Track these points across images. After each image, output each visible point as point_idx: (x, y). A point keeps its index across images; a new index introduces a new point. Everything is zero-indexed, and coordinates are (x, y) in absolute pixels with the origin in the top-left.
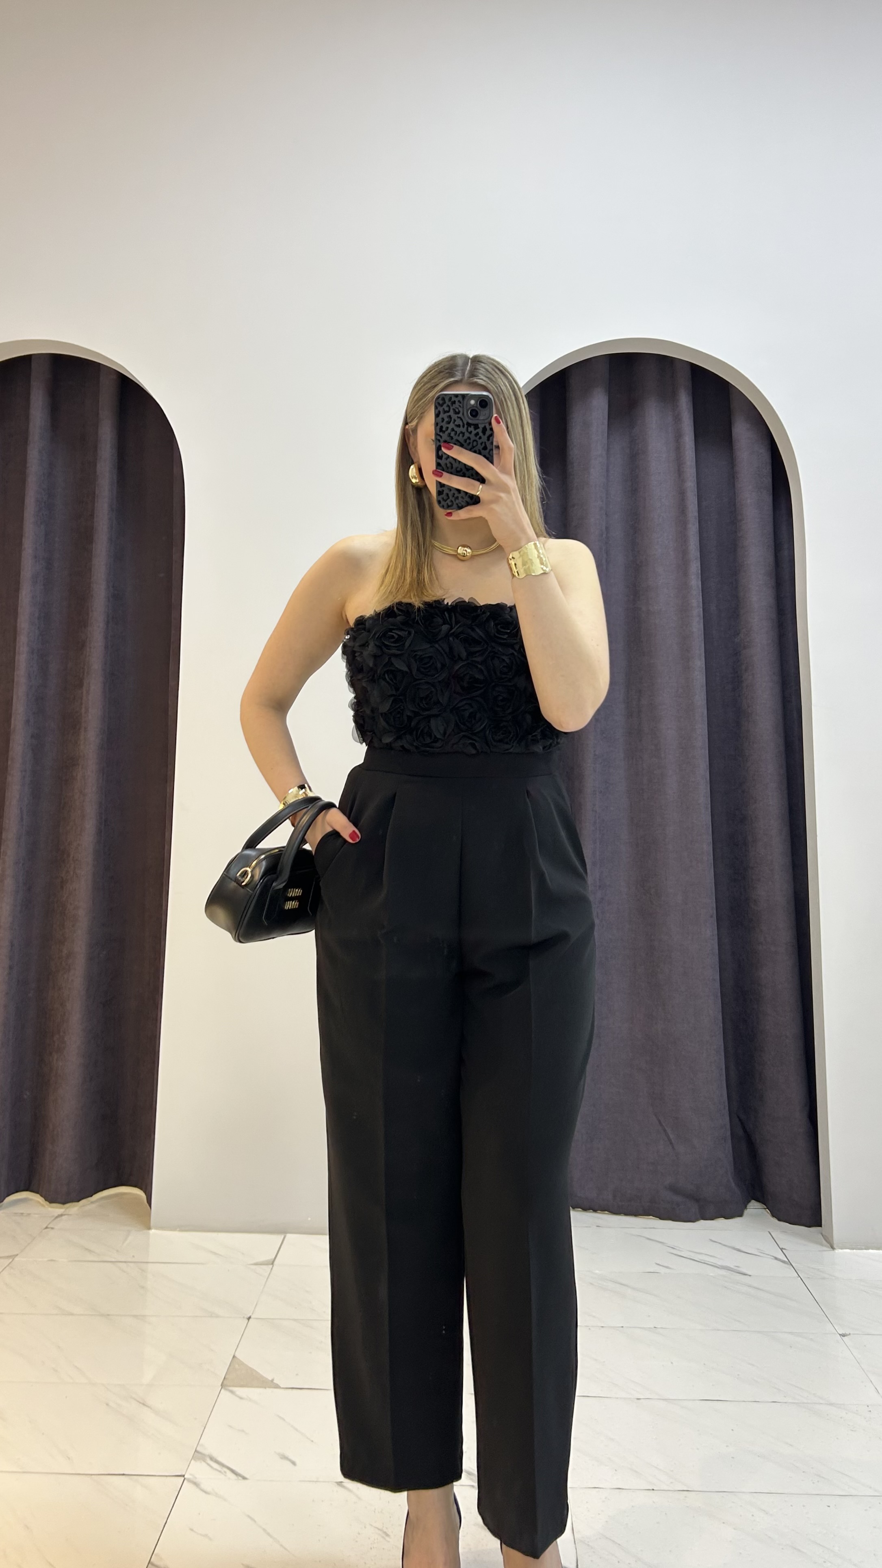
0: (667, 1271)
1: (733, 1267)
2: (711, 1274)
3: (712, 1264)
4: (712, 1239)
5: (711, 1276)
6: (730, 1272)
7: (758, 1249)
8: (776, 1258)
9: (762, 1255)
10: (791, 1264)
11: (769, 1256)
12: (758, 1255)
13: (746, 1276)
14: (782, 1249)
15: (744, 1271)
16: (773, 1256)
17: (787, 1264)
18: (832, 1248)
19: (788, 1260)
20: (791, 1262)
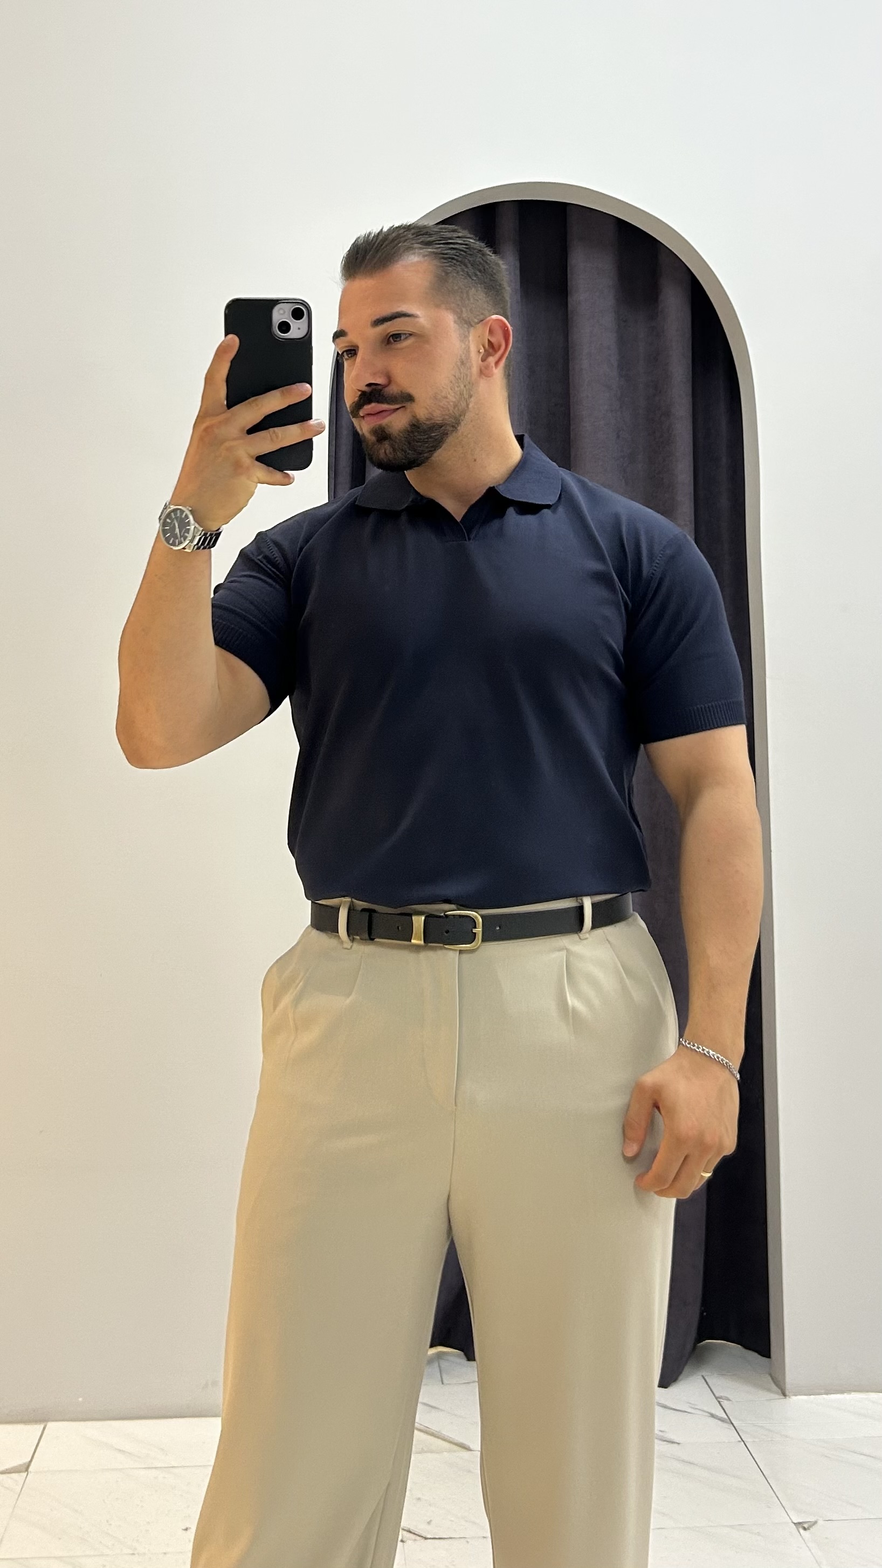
7: (688, 1403)
8: (712, 1416)
9: (692, 1411)
10: (732, 1424)
11: (703, 1413)
12: (689, 1410)
14: (719, 1402)
15: (671, 1436)
16: (708, 1412)
17: (726, 1422)
18: (784, 1395)
19: (727, 1416)
20: (732, 1419)
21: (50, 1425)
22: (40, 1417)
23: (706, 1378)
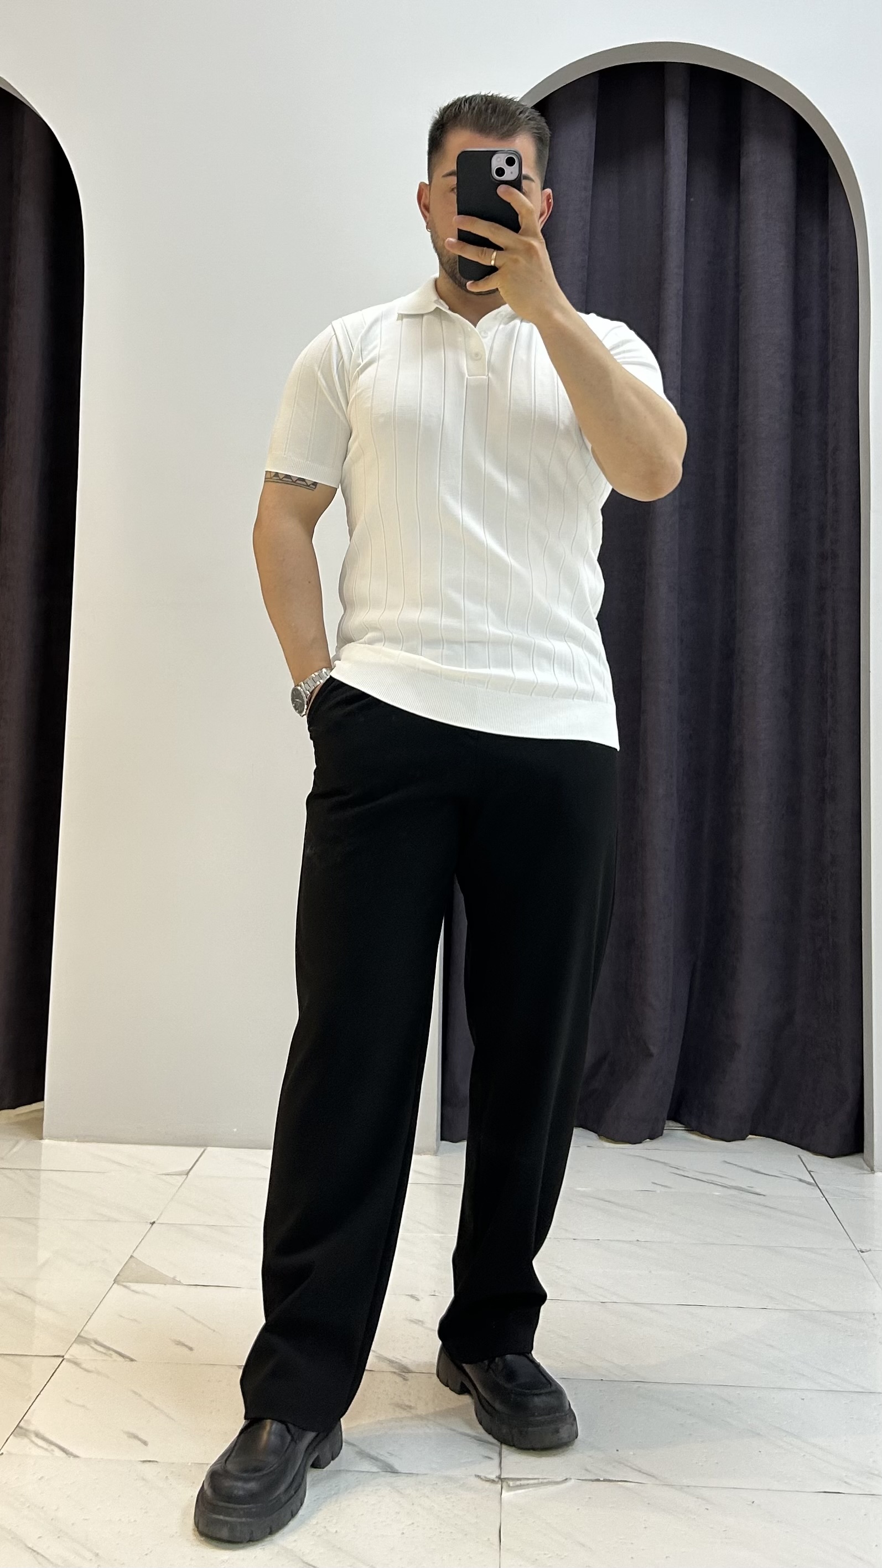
0: (663, 1189)
1: (744, 1186)
2: (717, 1194)
3: (721, 1184)
4: (726, 1160)
5: (718, 1195)
6: (741, 1192)
7: (780, 1171)
8: (800, 1180)
9: (785, 1177)
10: (817, 1187)
11: (792, 1178)
12: (780, 1176)
13: (760, 1196)
14: (809, 1172)
15: (758, 1191)
16: (798, 1178)
17: (814, 1185)
18: (872, 1171)
19: (815, 1182)
20: (818, 1184)
21: (209, 1149)
22: (202, 1143)
23: (801, 1156)
